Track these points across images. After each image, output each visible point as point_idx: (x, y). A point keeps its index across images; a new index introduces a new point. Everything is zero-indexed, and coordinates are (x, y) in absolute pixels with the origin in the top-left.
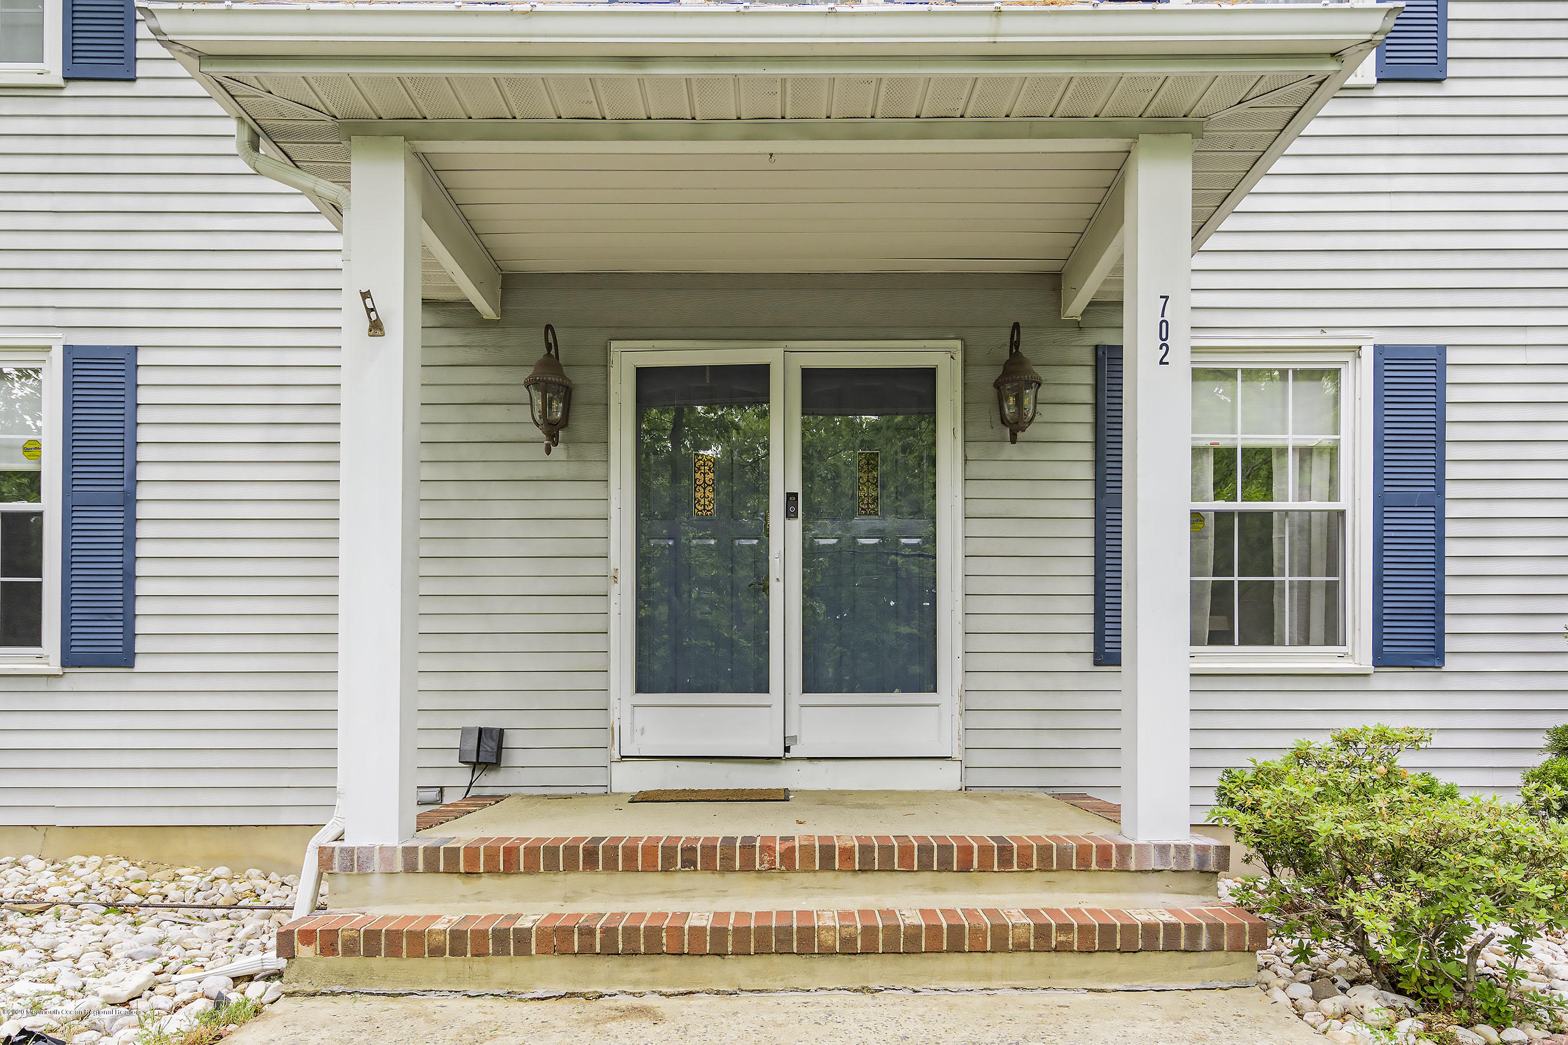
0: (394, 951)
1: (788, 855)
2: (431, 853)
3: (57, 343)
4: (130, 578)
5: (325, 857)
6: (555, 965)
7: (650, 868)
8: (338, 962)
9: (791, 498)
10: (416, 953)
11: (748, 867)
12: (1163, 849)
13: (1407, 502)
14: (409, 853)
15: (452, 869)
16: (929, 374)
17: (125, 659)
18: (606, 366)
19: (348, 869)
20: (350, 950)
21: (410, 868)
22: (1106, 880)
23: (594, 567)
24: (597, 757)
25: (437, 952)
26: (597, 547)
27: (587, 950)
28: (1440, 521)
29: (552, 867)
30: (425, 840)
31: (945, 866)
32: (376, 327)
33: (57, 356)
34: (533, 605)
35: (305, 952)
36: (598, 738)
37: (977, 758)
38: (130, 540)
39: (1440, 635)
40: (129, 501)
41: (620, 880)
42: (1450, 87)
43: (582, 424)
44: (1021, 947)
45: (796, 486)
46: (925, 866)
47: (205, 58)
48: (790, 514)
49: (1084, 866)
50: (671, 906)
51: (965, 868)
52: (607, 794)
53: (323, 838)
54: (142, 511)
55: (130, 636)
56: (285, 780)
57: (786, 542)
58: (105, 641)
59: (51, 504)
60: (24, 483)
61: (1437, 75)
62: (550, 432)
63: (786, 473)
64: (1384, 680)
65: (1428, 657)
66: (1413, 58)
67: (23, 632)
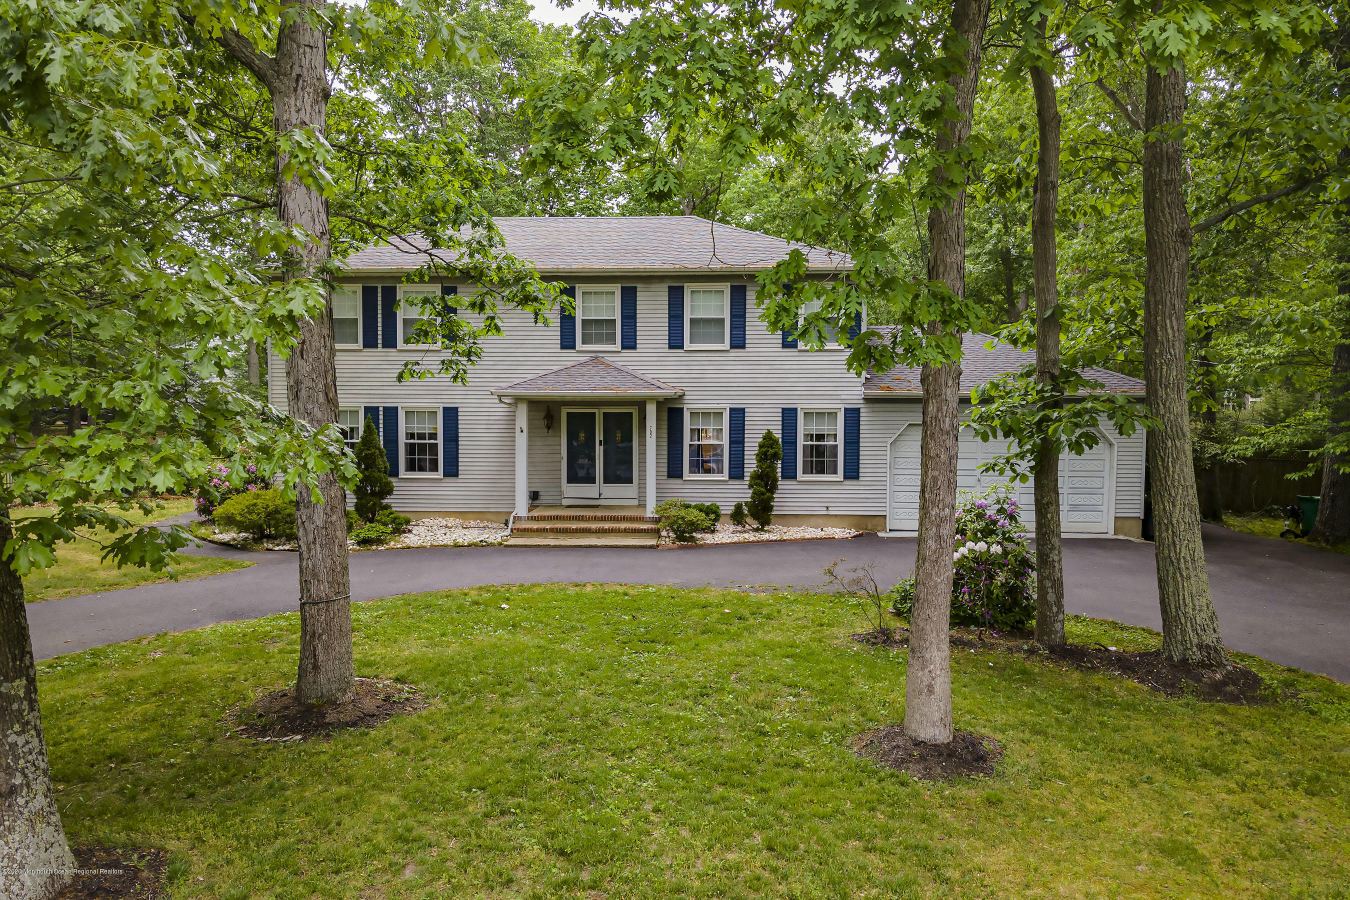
0: (528, 532)
1: (589, 517)
2: (532, 516)
3: (442, 406)
4: (457, 458)
5: (515, 516)
7: (567, 520)
8: (519, 533)
9: (600, 442)
10: (531, 531)
11: (583, 519)
12: (649, 517)
13: (736, 442)
14: (528, 516)
15: (535, 519)
16: (631, 413)
17: (457, 476)
18: (560, 414)
19: (519, 518)
20: (522, 531)
21: (528, 519)
22: (640, 523)
23: (558, 456)
24: (558, 498)
25: (534, 531)
26: (559, 452)
27: (557, 531)
28: (744, 447)
29: (551, 519)
30: (531, 514)
31: (615, 520)
32: (522, 431)
33: (442, 409)
34: (544, 464)
35: (515, 531)
36: (558, 493)
37: (641, 499)
39: (742, 472)
40: (457, 441)
41: (562, 522)
42: (747, 350)
43: (555, 423)
44: (623, 532)
45: (602, 439)
46: (611, 520)
47: (498, 396)
48: (600, 445)
49: (636, 520)
50: (569, 526)
51: (618, 520)
52: (561, 505)
53: (514, 513)
54: (460, 443)
55: (458, 470)
56: (491, 502)
57: (599, 451)
58: (452, 470)
59: (440, 441)
60: (433, 436)
61: (743, 347)
62: (548, 428)
63: (599, 436)
64: (731, 482)
65: (741, 477)
66: (738, 342)
67: (435, 469)
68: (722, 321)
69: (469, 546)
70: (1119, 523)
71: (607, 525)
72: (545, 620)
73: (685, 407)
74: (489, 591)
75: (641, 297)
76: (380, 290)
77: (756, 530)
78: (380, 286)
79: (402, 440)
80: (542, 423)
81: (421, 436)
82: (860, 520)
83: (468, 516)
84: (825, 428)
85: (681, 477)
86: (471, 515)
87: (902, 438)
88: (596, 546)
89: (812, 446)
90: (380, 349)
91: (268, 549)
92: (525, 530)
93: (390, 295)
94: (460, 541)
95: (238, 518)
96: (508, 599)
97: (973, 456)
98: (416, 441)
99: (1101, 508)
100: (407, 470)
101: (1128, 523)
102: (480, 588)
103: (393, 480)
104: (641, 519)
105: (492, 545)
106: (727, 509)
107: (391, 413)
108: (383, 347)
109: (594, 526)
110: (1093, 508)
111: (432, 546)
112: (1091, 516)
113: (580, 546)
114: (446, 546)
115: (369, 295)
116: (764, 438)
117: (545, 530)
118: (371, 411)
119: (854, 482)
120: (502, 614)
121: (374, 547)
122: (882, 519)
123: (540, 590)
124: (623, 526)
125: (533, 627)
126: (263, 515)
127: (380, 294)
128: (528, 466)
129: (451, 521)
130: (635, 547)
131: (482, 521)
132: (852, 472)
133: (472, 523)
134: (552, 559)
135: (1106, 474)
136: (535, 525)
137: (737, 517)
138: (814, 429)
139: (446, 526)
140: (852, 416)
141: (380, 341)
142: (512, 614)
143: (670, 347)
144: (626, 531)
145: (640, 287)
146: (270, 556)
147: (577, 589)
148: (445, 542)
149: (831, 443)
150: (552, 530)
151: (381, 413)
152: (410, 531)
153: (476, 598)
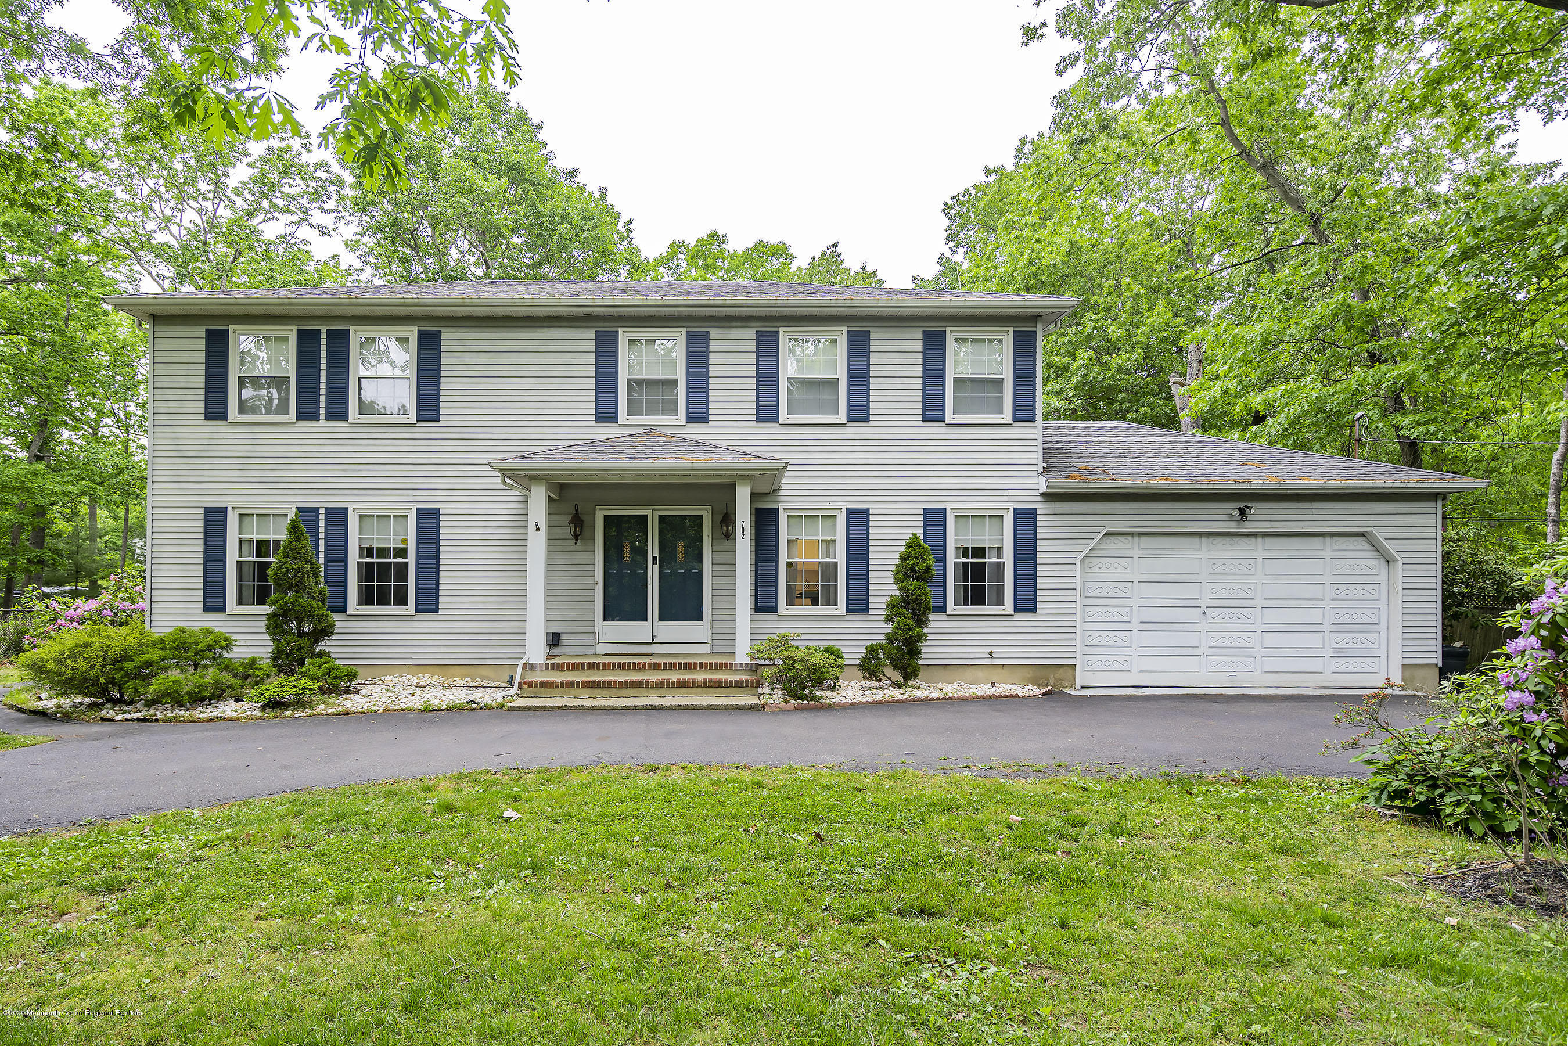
0: (546, 687)
1: (644, 665)
2: (552, 665)
3: (414, 506)
4: (437, 583)
5: (524, 666)
6: (586, 690)
7: (609, 669)
8: (533, 689)
9: (655, 558)
10: (552, 687)
11: (634, 669)
12: (741, 664)
13: (857, 559)
14: (547, 665)
15: (557, 669)
16: (701, 517)
17: (436, 610)
18: (594, 514)
19: (531, 669)
20: (536, 686)
21: (547, 669)
22: (727, 672)
23: (590, 580)
24: (591, 642)
25: (557, 687)
26: (591, 574)
27: (594, 687)
28: (868, 565)
29: (583, 669)
30: (550, 662)
31: (685, 669)
32: (538, 529)
33: (414, 511)
34: (570, 592)
35: (525, 687)
36: (591, 636)
37: (716, 643)
38: (438, 571)
39: (868, 603)
40: (437, 559)
41: (601, 672)
42: (871, 424)
43: (587, 532)
44: (700, 686)
45: (656, 554)
46: (680, 669)
47: (500, 470)
48: (654, 563)
49: (721, 669)
50: (614, 678)
51: (690, 669)
52: (594, 654)
53: (523, 661)
54: (442, 562)
55: (437, 602)
56: (488, 650)
57: (653, 573)
58: (429, 604)
59: (411, 559)
60: (402, 552)
61: (866, 420)
62: (576, 537)
63: (653, 550)
64: (849, 617)
65: (864, 610)
66: (859, 414)
67: (402, 601)
68: (833, 383)
69: (449, 709)
70: (1407, 673)
71: (674, 676)
72: (611, 848)
73: (781, 507)
74: (477, 782)
75: (714, 346)
76: (324, 335)
77: (898, 685)
78: (324, 329)
79: (354, 558)
80: (568, 531)
81: (383, 552)
82: (1039, 672)
83: (452, 671)
84: (985, 538)
85: (775, 610)
86: (458, 670)
87: (1096, 553)
88: (661, 708)
89: (965, 564)
90: (323, 421)
91: (103, 719)
92: (541, 685)
93: (339, 341)
94: (436, 703)
95: (50, 666)
96: (517, 799)
97: (1193, 578)
98: (375, 560)
99: (1376, 652)
100: (360, 604)
101: (1420, 673)
102: (461, 777)
103: (336, 617)
104: (727, 667)
105: (489, 707)
106: (853, 655)
107: (338, 517)
108: (327, 420)
109: (653, 677)
110: (1366, 653)
111: (386, 710)
112: (1361, 664)
113: (635, 708)
114: (411, 710)
115: (307, 340)
116: (908, 546)
117: (574, 685)
118: (307, 514)
119: (1029, 616)
120: (504, 834)
121: (288, 713)
122: (1070, 671)
123: (585, 778)
124: (700, 676)
125: (585, 871)
126: (98, 662)
127: (324, 342)
128: (547, 596)
129: (425, 679)
130: (726, 708)
131: (473, 679)
132: (1026, 603)
133: (458, 682)
134: (592, 726)
135: (1382, 603)
136: (558, 677)
137: (870, 667)
138: (971, 541)
139: (417, 685)
140: (1026, 520)
141: (323, 411)
142: (529, 834)
143: (759, 420)
144: (705, 684)
145: (714, 332)
146: (106, 728)
147: (655, 776)
148: (410, 705)
149: (995, 560)
150: (586, 685)
151: (322, 517)
152: (357, 691)
153: (449, 797)
